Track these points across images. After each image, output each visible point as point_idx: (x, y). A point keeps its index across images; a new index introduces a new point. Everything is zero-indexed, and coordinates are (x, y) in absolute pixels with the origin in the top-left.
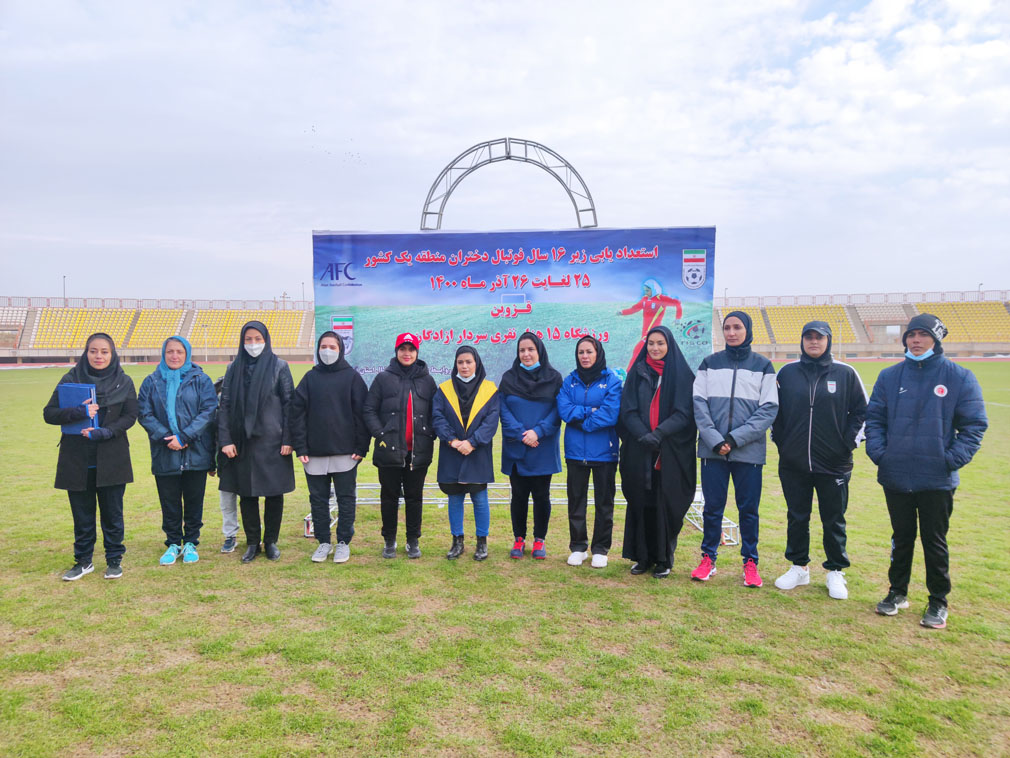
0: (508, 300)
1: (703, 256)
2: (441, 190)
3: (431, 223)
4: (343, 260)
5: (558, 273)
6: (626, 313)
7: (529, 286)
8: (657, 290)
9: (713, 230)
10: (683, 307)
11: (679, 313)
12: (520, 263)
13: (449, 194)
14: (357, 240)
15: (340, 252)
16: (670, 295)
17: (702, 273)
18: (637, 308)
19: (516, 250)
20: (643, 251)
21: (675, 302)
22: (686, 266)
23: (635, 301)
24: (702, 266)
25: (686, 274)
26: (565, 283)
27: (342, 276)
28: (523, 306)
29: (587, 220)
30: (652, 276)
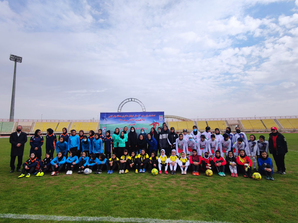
0: (131, 123)
1: (162, 116)
2: (121, 106)
3: (119, 111)
4: (105, 117)
5: (139, 119)
6: (150, 125)
7: (135, 121)
8: (155, 121)
9: (164, 112)
10: (159, 124)
11: (159, 125)
12: (134, 117)
13: (122, 106)
14: (107, 113)
15: (104, 115)
16: (157, 122)
17: (162, 119)
18: (152, 124)
19: (133, 115)
20: (153, 115)
21: (158, 123)
22: (160, 118)
23: (152, 123)
24: (162, 118)
25: (160, 119)
26: (140, 120)
27: (105, 119)
28: (134, 124)
29: (144, 110)
30: (154, 119)
